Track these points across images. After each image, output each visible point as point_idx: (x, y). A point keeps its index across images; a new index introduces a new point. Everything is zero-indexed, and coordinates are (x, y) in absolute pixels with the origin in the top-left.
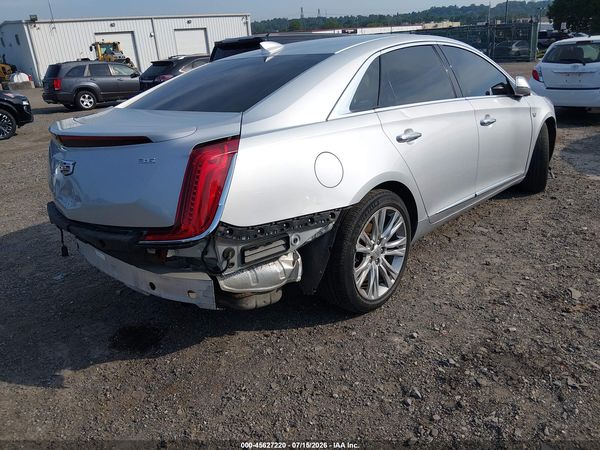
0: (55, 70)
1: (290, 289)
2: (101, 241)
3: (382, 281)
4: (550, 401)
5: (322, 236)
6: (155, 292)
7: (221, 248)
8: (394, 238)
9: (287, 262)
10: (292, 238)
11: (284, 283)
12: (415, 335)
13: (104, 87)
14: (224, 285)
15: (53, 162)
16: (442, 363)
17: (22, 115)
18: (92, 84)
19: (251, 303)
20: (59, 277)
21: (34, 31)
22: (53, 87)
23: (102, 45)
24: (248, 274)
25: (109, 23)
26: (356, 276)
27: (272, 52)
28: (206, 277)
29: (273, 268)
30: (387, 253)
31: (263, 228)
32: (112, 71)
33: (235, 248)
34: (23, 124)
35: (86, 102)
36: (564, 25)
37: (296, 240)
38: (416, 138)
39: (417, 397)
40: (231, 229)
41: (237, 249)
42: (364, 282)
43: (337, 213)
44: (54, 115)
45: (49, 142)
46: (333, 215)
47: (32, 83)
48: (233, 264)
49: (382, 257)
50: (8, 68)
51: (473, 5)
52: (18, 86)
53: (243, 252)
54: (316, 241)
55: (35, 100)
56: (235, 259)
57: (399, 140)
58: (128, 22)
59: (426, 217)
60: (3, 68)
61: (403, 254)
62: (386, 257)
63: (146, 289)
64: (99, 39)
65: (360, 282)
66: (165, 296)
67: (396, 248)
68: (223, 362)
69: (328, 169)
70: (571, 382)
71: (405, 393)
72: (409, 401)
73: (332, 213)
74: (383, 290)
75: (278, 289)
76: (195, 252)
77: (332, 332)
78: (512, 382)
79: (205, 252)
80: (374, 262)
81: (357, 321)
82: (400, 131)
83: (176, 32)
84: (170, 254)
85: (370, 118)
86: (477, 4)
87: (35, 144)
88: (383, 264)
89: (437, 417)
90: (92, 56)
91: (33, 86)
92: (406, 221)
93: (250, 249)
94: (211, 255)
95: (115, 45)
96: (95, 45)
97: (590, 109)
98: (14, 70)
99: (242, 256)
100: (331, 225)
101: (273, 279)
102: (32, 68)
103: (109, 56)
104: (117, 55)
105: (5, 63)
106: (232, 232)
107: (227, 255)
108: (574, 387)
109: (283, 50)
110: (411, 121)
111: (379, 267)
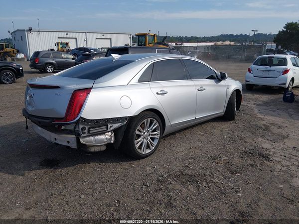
0: (37, 54)
1: (109, 145)
2: (40, 122)
3: (148, 147)
4: (194, 190)
5: (122, 126)
6: (56, 142)
7: (81, 126)
8: (154, 130)
9: (108, 135)
10: (109, 126)
11: (106, 143)
12: (156, 167)
13: (58, 63)
14: (82, 141)
15: (26, 94)
16: (161, 176)
17: (18, 73)
18: (53, 61)
19: (93, 150)
20: (25, 141)
21: (30, 35)
22: (35, 62)
23: (61, 43)
24: (92, 138)
25: (66, 33)
26: (135, 143)
27: (116, 58)
28: (74, 136)
29: (102, 137)
30: (151, 136)
31: (97, 121)
32: (63, 56)
33: (86, 127)
34: (18, 78)
35: (50, 69)
36: (280, 47)
37: (111, 127)
38: (165, 93)
39: (147, 186)
40: (85, 120)
41: (87, 127)
42: (139, 146)
43: (128, 118)
44: (34, 74)
45: (26, 87)
46: (126, 119)
47: (26, 58)
48: (85, 133)
49: (149, 138)
50: (15, 51)
51: (242, 34)
52: (19, 60)
53: (89, 128)
54: (119, 128)
55: (26, 67)
56: (86, 131)
57: (157, 94)
58: (75, 33)
59: (170, 124)
60: (13, 51)
61: (158, 137)
62: (151, 138)
63: (53, 140)
64: (60, 40)
65: (137, 146)
66: (60, 143)
67: (155, 135)
68: (81, 172)
69: (125, 102)
70: (205, 185)
71: (144, 184)
72: (144, 187)
73: (126, 118)
74: (148, 151)
75: (104, 145)
76: (71, 127)
77: (126, 165)
78: (184, 184)
79: (75, 128)
80: (145, 139)
81: (136, 162)
82: (159, 90)
83: (97, 40)
84: (63, 128)
85: (146, 85)
86: (244, 34)
87: (23, 87)
88: (149, 140)
89: (151, 192)
90: (56, 48)
91: (26, 60)
92: (159, 124)
93: (92, 128)
94: (77, 129)
95: (67, 44)
96: (58, 43)
97: (273, 87)
98: (18, 52)
99: (89, 131)
100: (125, 123)
101: (101, 141)
102: (27, 52)
103: (64, 49)
104: (67, 48)
105: (14, 48)
106: (85, 121)
107: (83, 129)
108: (205, 187)
109: (120, 58)
110: (164, 87)
111: (147, 142)
